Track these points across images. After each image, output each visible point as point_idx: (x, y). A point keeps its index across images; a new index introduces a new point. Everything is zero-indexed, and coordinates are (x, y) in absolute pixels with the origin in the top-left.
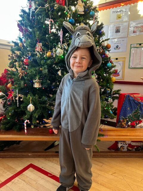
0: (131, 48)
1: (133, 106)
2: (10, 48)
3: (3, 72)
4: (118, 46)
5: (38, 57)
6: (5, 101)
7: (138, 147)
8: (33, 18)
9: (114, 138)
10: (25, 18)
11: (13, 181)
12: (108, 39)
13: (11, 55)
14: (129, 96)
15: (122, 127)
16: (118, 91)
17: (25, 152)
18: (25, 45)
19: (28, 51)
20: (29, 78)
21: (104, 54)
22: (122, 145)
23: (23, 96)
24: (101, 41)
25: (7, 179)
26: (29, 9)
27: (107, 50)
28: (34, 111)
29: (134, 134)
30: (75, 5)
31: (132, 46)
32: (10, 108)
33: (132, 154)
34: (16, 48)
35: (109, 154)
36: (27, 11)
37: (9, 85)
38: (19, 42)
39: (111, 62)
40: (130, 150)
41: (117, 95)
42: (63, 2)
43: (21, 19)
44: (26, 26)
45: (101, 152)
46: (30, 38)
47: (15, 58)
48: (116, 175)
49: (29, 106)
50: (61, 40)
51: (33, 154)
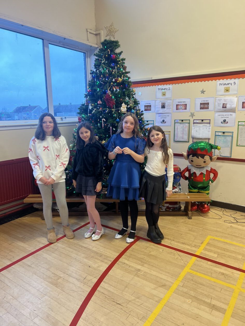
0: (175, 123)
4: (164, 120)
7: (174, 208)
31: (176, 121)
50: (111, 133)
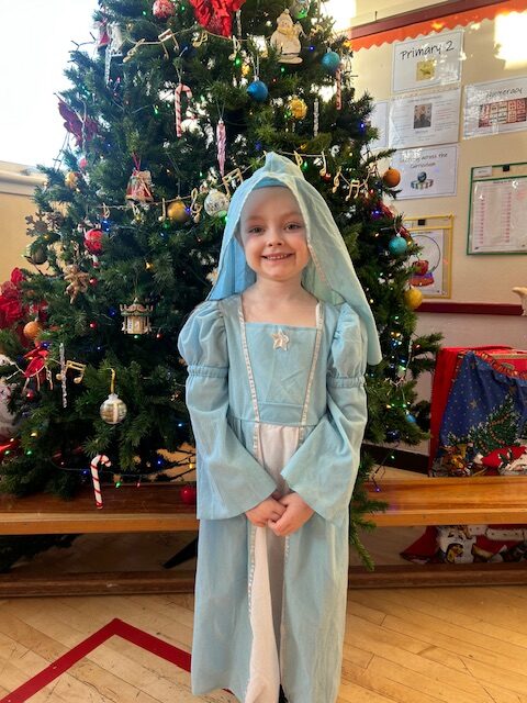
0: (473, 181)
1: (489, 395)
2: (32, 191)
3: (8, 278)
4: (425, 175)
5: (139, 222)
6: (14, 385)
7: (512, 545)
8: (115, 80)
9: (424, 516)
10: (87, 82)
11: (50, 686)
12: (391, 152)
13: (36, 219)
14: (473, 359)
15: (451, 472)
16: (433, 338)
17: (92, 575)
18: (87, 179)
19: (100, 201)
20: (104, 299)
21: (379, 206)
22: (452, 540)
23: (81, 367)
24: (365, 158)
25: (27, 679)
26: (102, 50)
27: (387, 192)
28: (123, 421)
29: (497, 498)
30: (267, 33)
31: (476, 173)
32: (35, 413)
33: (491, 573)
34: (54, 192)
35: (406, 575)
36: (94, 56)
37: (29, 328)
38: (64, 167)
39: (403, 235)
40: (484, 560)
41: (430, 355)
42: (226, 22)
43: (70, 85)
44: (91, 112)
45: (379, 569)
46: (105, 152)
47: (50, 229)
48: (435, 653)
49: (106, 402)
50: (221, 157)
51: (121, 582)
